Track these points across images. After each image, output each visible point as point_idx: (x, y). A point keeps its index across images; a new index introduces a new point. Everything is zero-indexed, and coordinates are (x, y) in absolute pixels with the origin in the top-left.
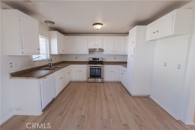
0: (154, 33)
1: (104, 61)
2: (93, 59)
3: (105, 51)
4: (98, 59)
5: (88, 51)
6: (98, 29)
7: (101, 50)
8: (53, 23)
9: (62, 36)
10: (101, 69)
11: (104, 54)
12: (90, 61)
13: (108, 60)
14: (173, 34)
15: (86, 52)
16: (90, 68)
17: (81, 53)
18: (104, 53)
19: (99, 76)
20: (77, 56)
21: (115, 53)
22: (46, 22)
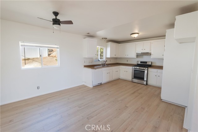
2: (141, 62)
3: (152, 55)
4: (146, 62)
5: (136, 55)
6: (134, 37)
7: (148, 54)
8: (106, 38)
9: (115, 45)
10: (144, 71)
12: (138, 64)
15: (134, 56)
16: (135, 70)
17: (130, 56)
18: (152, 57)
19: (142, 79)
20: (127, 59)
22: (102, 38)
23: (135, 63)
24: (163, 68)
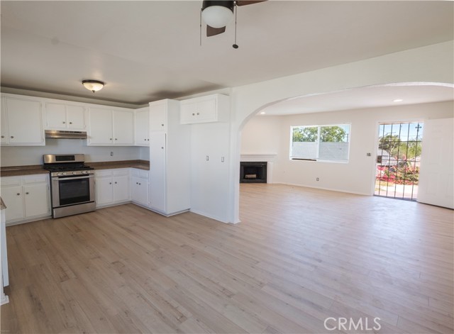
0: (194, 114)
1: (87, 161)
2: (58, 158)
3: (90, 137)
4: (72, 157)
5: (44, 136)
6: (94, 91)
10: (88, 179)
11: (88, 145)
13: (94, 158)
14: (216, 120)
15: (40, 140)
16: (60, 182)
18: (89, 142)
19: (85, 198)
21: (114, 143)
23: (35, 161)
24: (149, 165)
